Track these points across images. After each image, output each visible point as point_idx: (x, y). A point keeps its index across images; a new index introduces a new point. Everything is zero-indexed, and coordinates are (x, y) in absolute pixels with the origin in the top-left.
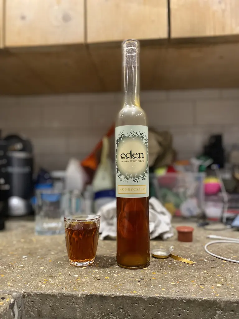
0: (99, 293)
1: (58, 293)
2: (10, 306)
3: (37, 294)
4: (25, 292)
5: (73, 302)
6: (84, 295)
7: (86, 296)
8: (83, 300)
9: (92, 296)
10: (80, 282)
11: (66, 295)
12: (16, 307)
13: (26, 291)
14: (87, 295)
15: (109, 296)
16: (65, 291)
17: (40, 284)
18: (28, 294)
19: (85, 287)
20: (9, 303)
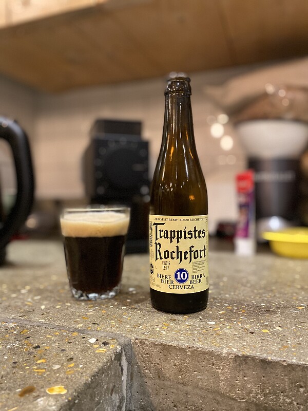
0: (257, 354)
1: (187, 346)
2: (116, 356)
3: (154, 344)
4: (136, 339)
5: (213, 365)
6: (232, 355)
7: (235, 356)
8: (230, 363)
9: (246, 358)
10: (220, 333)
11: (201, 351)
12: (124, 359)
13: (137, 337)
14: (237, 356)
15: (277, 362)
16: (198, 345)
17: (158, 329)
18: (141, 342)
19: (231, 342)
20: (115, 351)
